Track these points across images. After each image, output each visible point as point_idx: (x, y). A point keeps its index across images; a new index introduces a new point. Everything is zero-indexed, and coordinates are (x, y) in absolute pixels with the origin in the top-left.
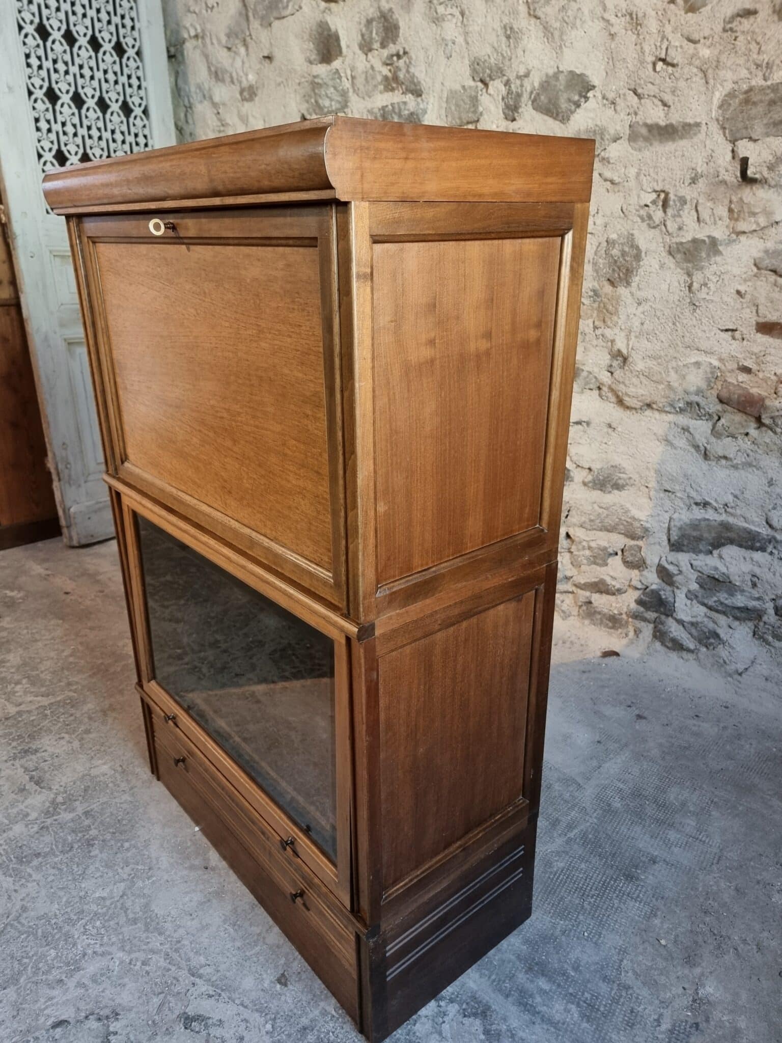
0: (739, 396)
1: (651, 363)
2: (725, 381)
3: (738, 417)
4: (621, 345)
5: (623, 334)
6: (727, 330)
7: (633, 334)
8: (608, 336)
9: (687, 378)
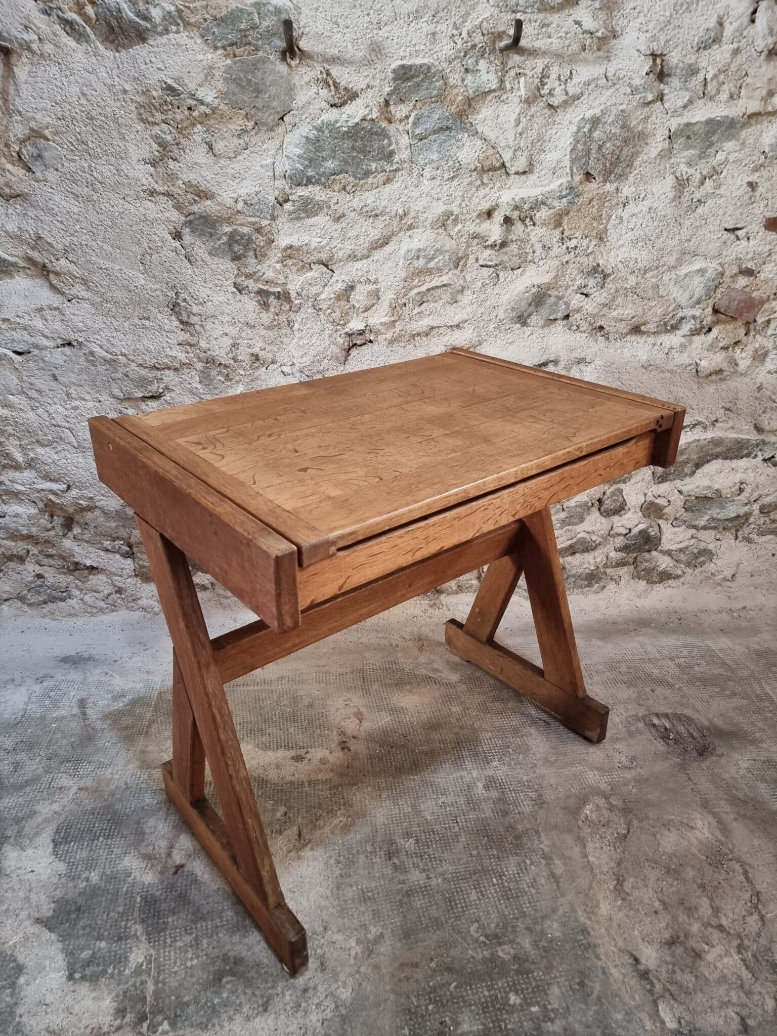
0: (740, 301)
2: (728, 287)
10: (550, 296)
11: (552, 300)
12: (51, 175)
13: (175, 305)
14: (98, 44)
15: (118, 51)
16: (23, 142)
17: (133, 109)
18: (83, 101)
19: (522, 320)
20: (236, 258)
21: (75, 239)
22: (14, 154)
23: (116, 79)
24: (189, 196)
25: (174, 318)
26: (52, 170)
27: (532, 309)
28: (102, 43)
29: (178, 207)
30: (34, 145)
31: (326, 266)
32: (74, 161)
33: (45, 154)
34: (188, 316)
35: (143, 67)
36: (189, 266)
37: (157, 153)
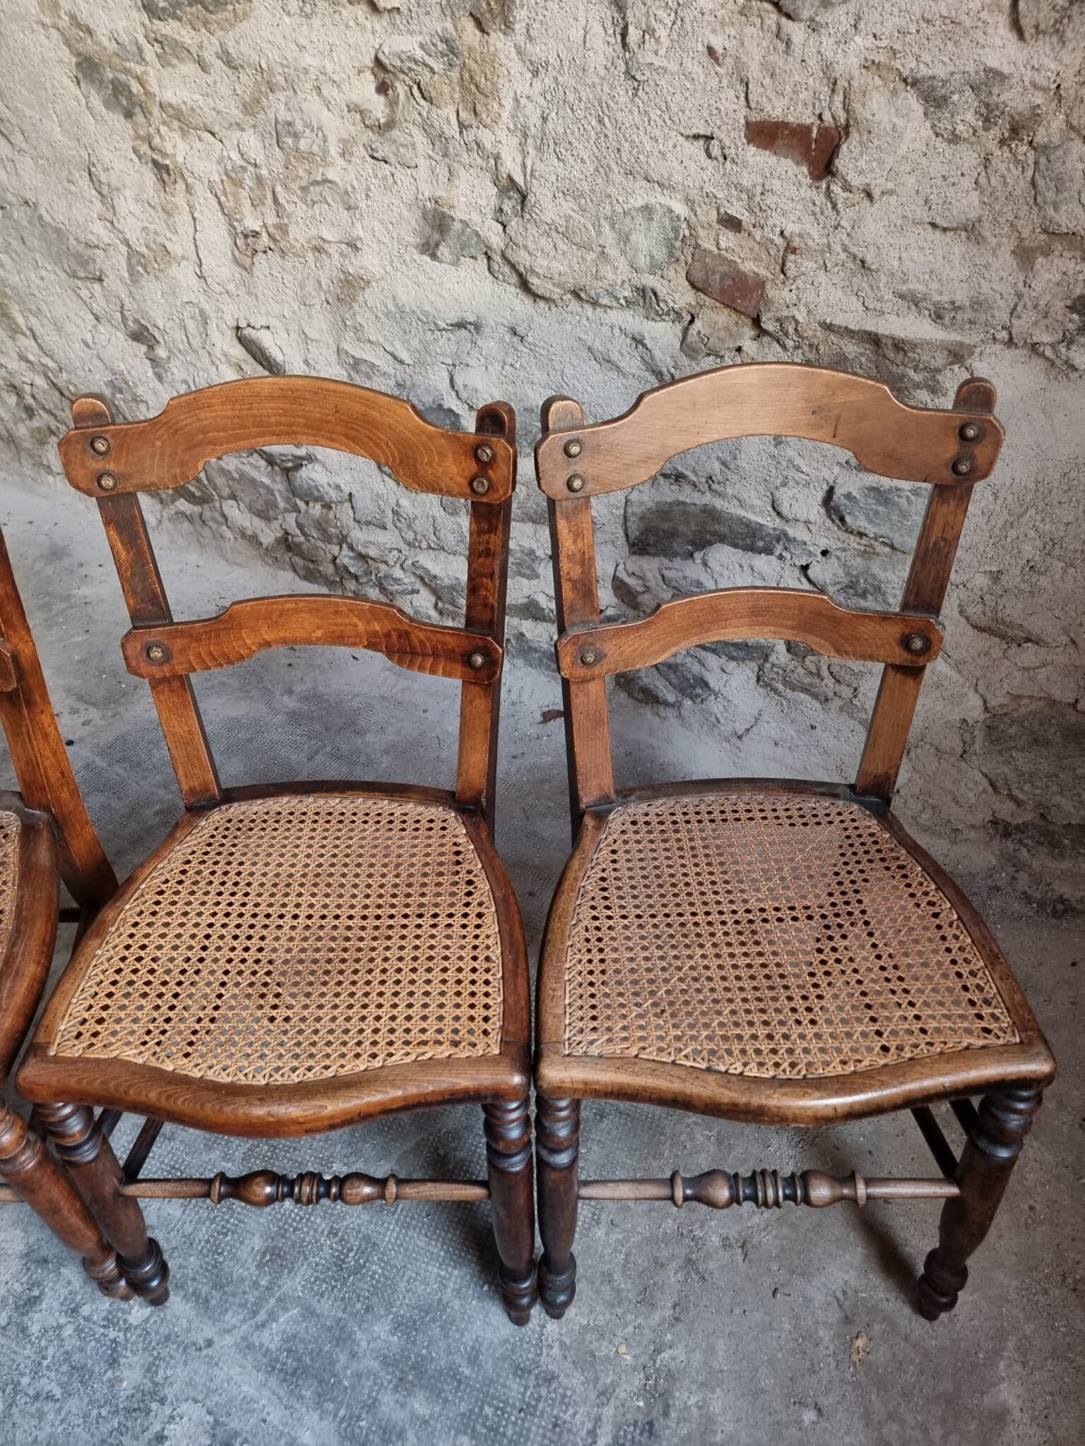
0: (724, 276)
1: (568, 206)
2: (697, 246)
3: (724, 317)
4: (511, 166)
5: (515, 141)
6: (696, 137)
7: (530, 140)
8: (488, 146)
9: (633, 238)
10: (453, 219)
11: (457, 226)
19: (429, 249)
20: (129, 115)
24: (73, 30)
25: (91, 186)
27: (436, 236)
29: (68, 45)
31: (213, 134)
34: (101, 185)
36: (92, 121)
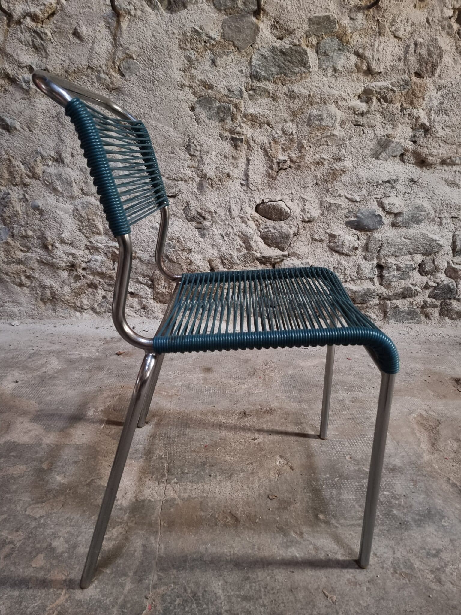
10: (393, 142)
11: (394, 144)
12: (134, 78)
13: (188, 146)
14: (163, 10)
15: (172, 14)
16: (121, 61)
17: (177, 42)
18: (153, 39)
19: (376, 155)
21: (141, 110)
22: (117, 67)
23: (170, 27)
24: (200, 87)
25: (186, 153)
26: (134, 75)
27: (381, 150)
28: (165, 10)
29: (194, 93)
30: (127, 62)
31: (269, 125)
32: (145, 70)
33: (132, 66)
34: (194, 152)
35: (184, 21)
36: (197, 125)
37: (186, 65)
